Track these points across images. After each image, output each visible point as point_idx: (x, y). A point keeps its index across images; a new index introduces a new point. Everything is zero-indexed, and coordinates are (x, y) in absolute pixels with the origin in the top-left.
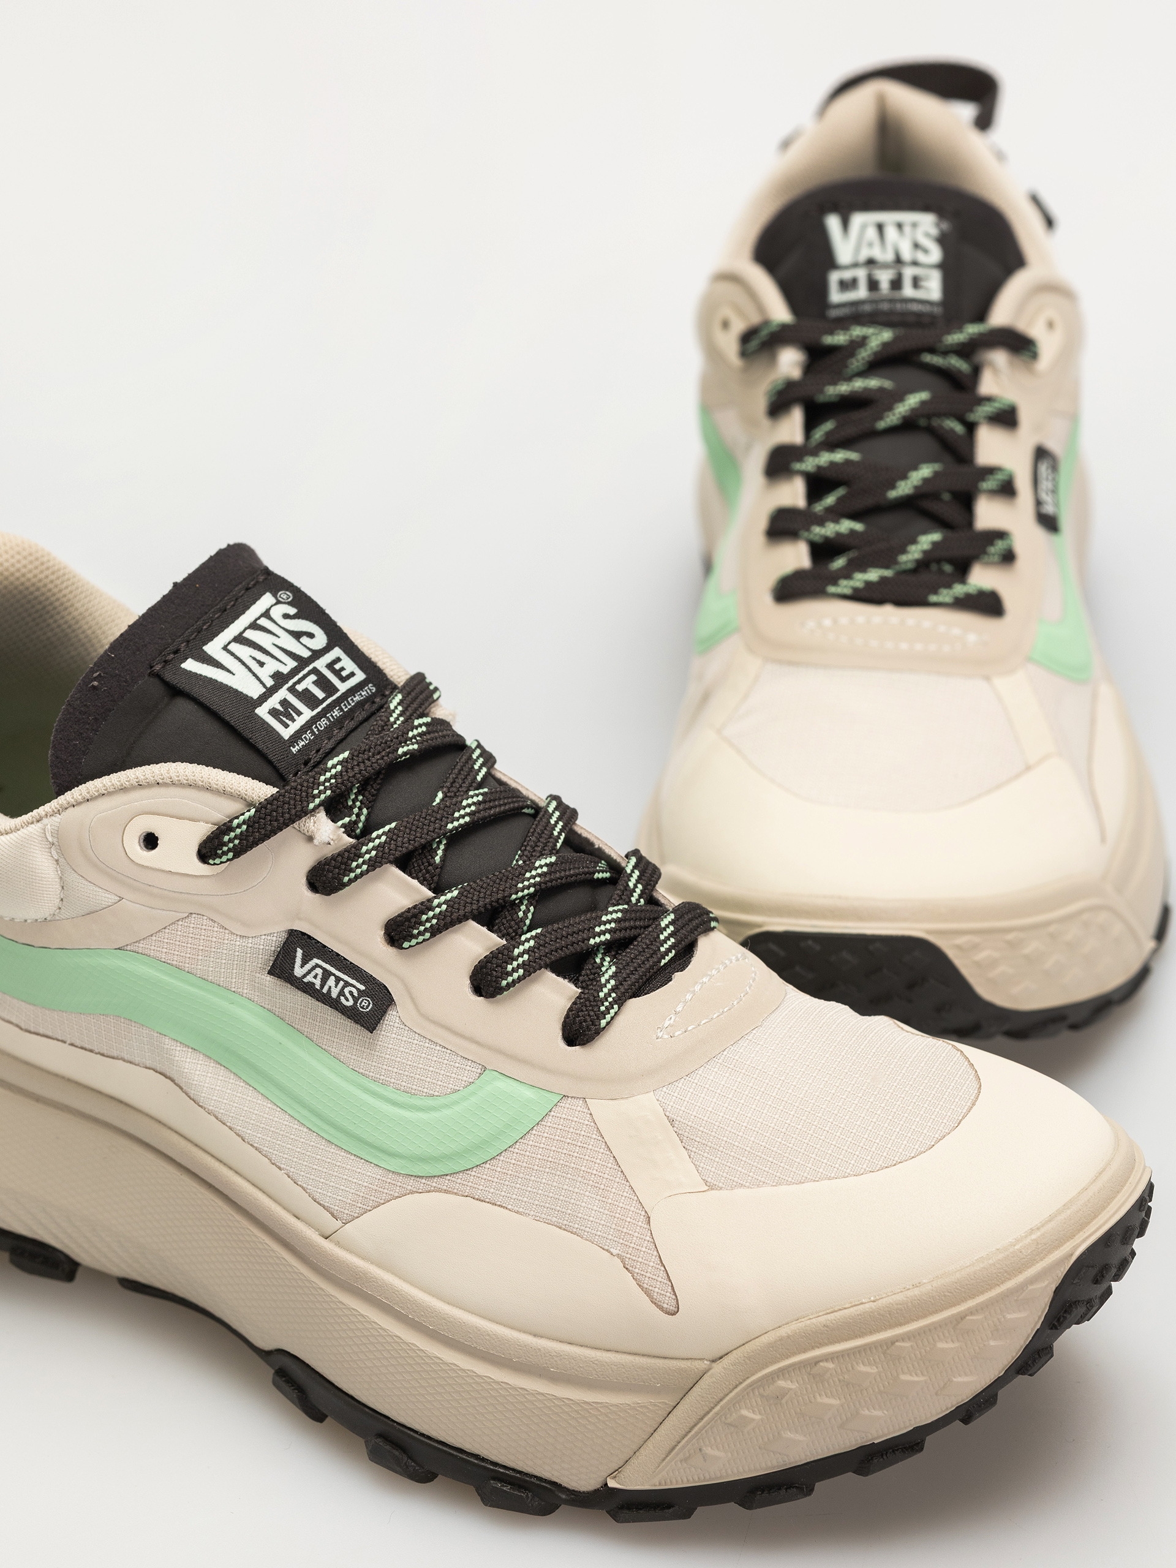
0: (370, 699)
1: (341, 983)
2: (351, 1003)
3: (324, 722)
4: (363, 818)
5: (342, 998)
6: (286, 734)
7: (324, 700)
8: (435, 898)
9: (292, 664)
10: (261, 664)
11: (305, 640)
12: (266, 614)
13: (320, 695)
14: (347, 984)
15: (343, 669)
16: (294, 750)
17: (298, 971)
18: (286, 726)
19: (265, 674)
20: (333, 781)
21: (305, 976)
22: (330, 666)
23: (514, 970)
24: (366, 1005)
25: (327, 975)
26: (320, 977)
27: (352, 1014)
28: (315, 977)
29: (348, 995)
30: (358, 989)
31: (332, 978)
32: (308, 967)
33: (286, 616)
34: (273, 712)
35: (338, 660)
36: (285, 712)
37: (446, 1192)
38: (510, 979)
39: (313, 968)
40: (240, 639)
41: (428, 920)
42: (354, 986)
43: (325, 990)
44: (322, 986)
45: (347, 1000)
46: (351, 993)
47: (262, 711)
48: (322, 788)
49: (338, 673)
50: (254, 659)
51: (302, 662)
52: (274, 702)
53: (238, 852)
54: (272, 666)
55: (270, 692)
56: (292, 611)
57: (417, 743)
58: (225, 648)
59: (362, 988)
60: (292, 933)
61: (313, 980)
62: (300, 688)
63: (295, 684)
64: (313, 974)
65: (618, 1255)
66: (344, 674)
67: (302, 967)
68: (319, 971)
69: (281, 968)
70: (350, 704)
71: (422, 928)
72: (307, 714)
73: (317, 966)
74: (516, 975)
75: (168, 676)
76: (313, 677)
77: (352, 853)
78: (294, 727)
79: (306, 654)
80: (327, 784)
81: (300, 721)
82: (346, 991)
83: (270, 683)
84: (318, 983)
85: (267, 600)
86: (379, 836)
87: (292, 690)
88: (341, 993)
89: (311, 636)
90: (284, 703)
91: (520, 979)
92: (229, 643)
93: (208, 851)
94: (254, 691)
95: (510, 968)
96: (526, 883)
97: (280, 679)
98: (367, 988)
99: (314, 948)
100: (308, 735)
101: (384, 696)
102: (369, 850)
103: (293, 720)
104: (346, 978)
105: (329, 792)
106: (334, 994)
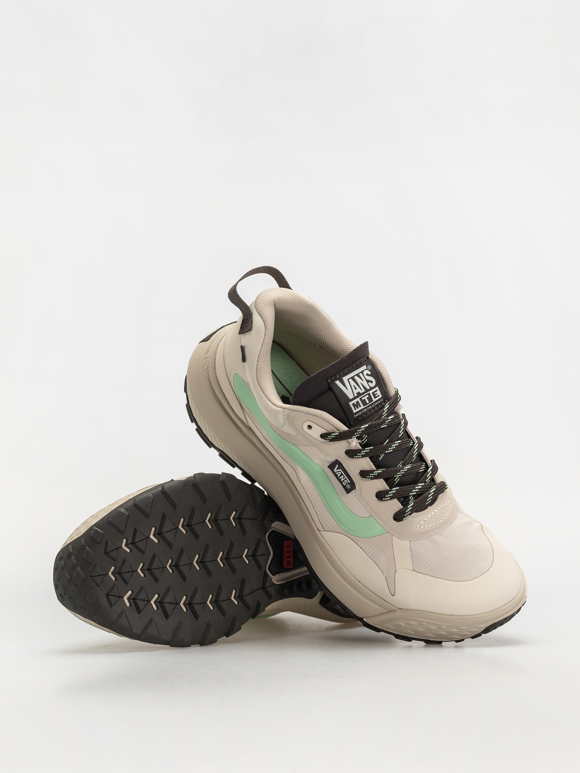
0: (381, 404)
1: (345, 478)
2: (345, 484)
3: (366, 410)
4: (365, 441)
5: (343, 482)
6: (355, 411)
7: (368, 403)
8: (376, 471)
9: (364, 391)
10: (356, 389)
11: (370, 383)
12: (362, 372)
13: (368, 402)
14: (346, 479)
15: (377, 394)
16: (355, 416)
17: (335, 470)
18: (355, 409)
19: (356, 392)
20: (361, 432)
21: (336, 472)
22: (373, 393)
23: (387, 497)
24: (349, 487)
25: (342, 474)
26: (340, 474)
27: (344, 487)
28: (339, 474)
29: (345, 482)
30: (348, 482)
31: (343, 476)
32: (338, 470)
33: (367, 375)
34: (354, 405)
35: (376, 391)
36: (357, 405)
37: (351, 539)
38: (385, 499)
39: (339, 471)
40: (353, 378)
41: (371, 476)
42: (347, 481)
43: (340, 478)
44: (340, 477)
45: (344, 483)
46: (346, 482)
47: (351, 403)
48: (357, 433)
49: (374, 395)
50: (354, 386)
51: (367, 390)
52: (354, 401)
53: (330, 441)
54: (358, 390)
55: (355, 398)
56: (370, 373)
57: (387, 425)
58: (348, 380)
59: (349, 482)
60: (337, 460)
61: (338, 474)
62: (363, 399)
63: (362, 397)
64: (339, 473)
65: (385, 576)
66: (376, 396)
67: (336, 470)
68: (340, 473)
69: (331, 467)
70: (374, 405)
71: (369, 477)
72: (362, 407)
73: (340, 471)
74: (387, 499)
75: (331, 384)
76: (367, 396)
77: (359, 451)
78: (358, 410)
79: (368, 388)
80: (359, 433)
81: (360, 409)
82: (345, 481)
83: (356, 395)
84: (339, 476)
85: (364, 367)
86: (367, 449)
87: (361, 399)
88: (344, 481)
89: (372, 382)
90: (357, 402)
91: (388, 500)
92: (350, 379)
93: (323, 436)
94: (351, 396)
95: (387, 496)
96: (400, 473)
97: (359, 394)
98: (350, 482)
99: (341, 466)
100: (360, 413)
101: (385, 402)
102: (363, 452)
103: (358, 408)
104: (346, 478)
105: (359, 435)
106: (342, 480)
